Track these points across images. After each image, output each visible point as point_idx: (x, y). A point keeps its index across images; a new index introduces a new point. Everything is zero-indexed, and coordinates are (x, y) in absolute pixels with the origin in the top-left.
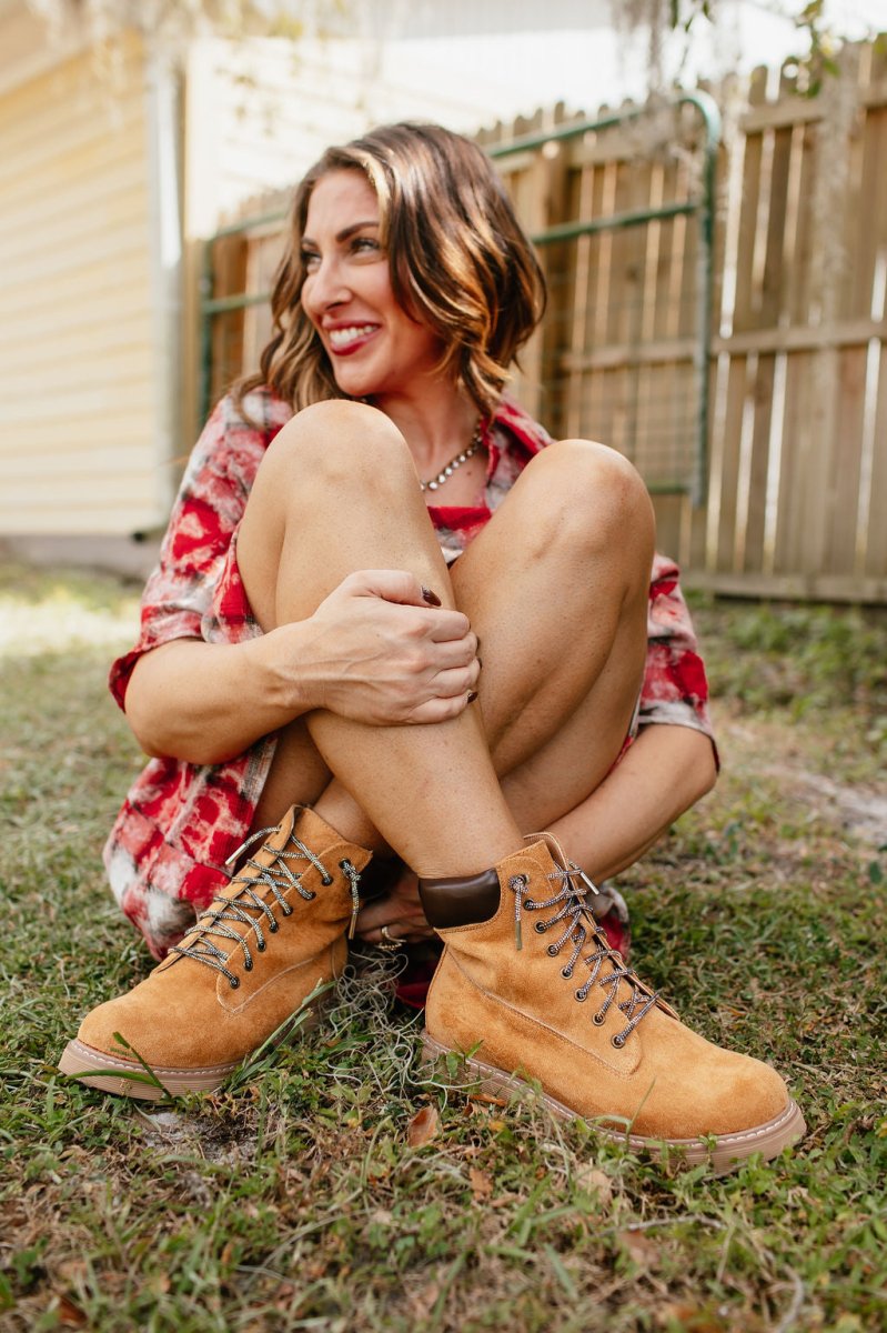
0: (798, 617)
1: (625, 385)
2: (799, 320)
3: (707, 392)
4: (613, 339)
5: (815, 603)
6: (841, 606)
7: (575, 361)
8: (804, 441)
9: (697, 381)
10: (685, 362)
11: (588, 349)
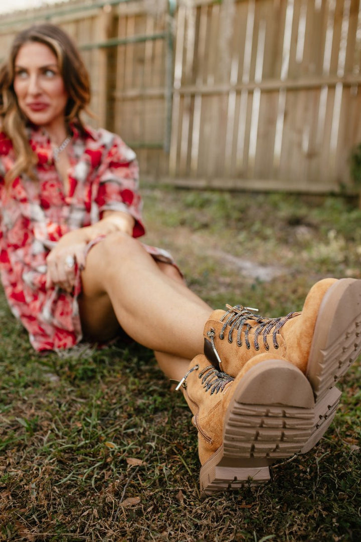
0: (207, 195)
1: (139, 105)
2: (205, 81)
3: (171, 110)
4: (134, 85)
5: (212, 190)
6: (221, 190)
7: (118, 94)
8: (207, 129)
9: (166, 105)
10: (162, 97)
11: (124, 89)
